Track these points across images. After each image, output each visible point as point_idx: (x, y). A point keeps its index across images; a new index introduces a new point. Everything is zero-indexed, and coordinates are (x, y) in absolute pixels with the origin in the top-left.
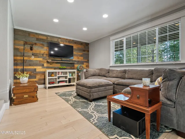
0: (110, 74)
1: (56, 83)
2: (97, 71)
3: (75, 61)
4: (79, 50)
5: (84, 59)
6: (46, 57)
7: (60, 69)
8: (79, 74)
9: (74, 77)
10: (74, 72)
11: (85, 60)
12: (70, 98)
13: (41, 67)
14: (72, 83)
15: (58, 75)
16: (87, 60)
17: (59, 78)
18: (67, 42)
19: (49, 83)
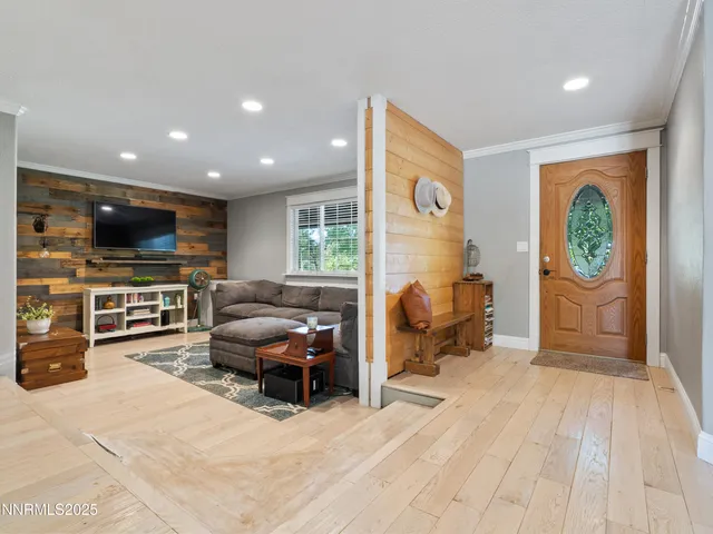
0: (285, 298)
1: (120, 329)
2: (249, 287)
3: (182, 257)
4: (194, 222)
5: (210, 249)
6: (81, 248)
7: (136, 284)
8: (196, 295)
9: (180, 306)
10: (180, 293)
11: (215, 254)
12: (175, 364)
13: (66, 280)
14: (172, 326)
15: (129, 302)
16: (220, 254)
17: (130, 311)
18: (154, 200)
19: (98, 329)
